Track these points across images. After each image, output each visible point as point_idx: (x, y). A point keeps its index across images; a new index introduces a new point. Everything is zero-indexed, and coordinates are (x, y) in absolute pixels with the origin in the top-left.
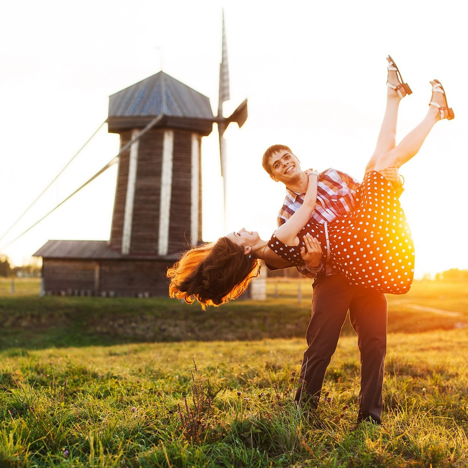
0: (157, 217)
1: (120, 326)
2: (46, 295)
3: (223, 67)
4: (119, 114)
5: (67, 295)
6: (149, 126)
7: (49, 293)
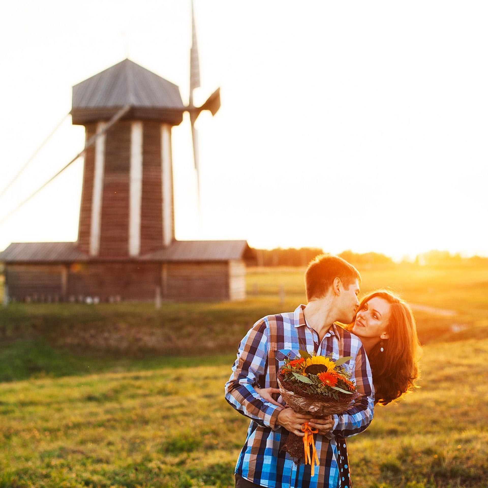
0: (126, 215)
1: (92, 336)
2: (10, 303)
3: (194, 52)
4: (83, 104)
5: (33, 302)
6: (116, 118)
7: (14, 300)
